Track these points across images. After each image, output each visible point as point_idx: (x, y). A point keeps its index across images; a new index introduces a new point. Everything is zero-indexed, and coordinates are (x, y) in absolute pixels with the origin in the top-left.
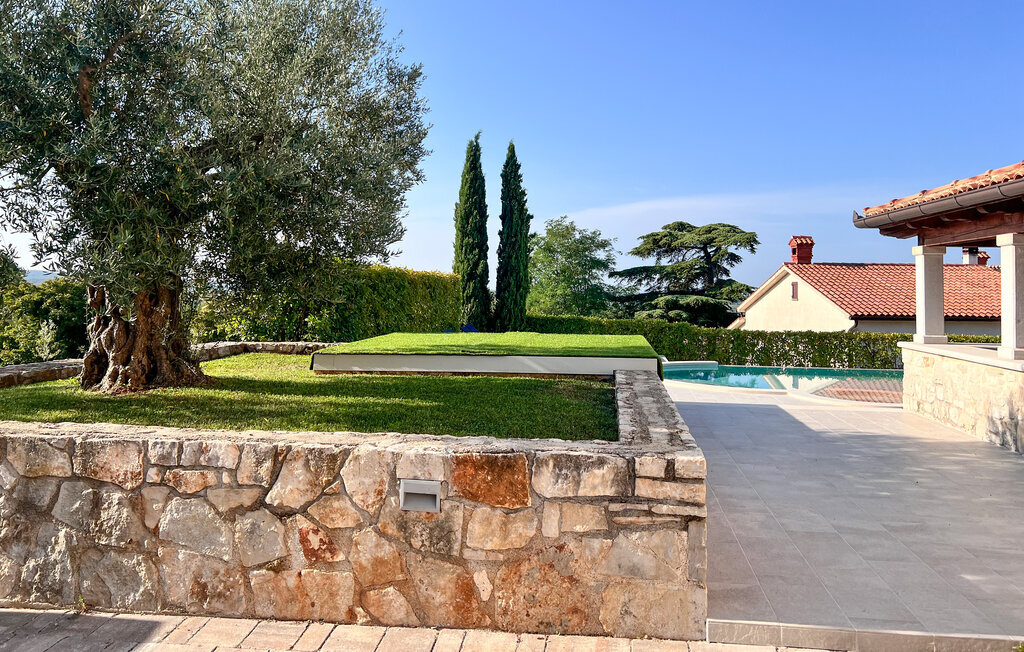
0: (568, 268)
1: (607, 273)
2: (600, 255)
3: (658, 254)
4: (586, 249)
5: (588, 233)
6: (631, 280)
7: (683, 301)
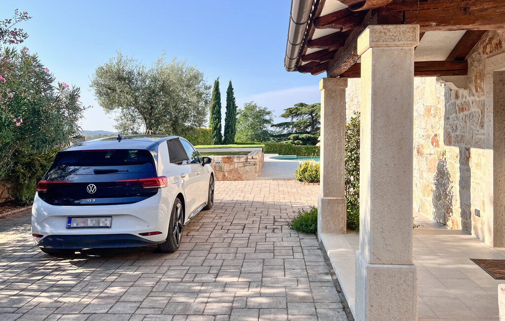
0: (253, 123)
1: (270, 125)
2: (267, 117)
3: (292, 116)
4: (261, 115)
5: (262, 108)
6: (280, 128)
7: (301, 136)
